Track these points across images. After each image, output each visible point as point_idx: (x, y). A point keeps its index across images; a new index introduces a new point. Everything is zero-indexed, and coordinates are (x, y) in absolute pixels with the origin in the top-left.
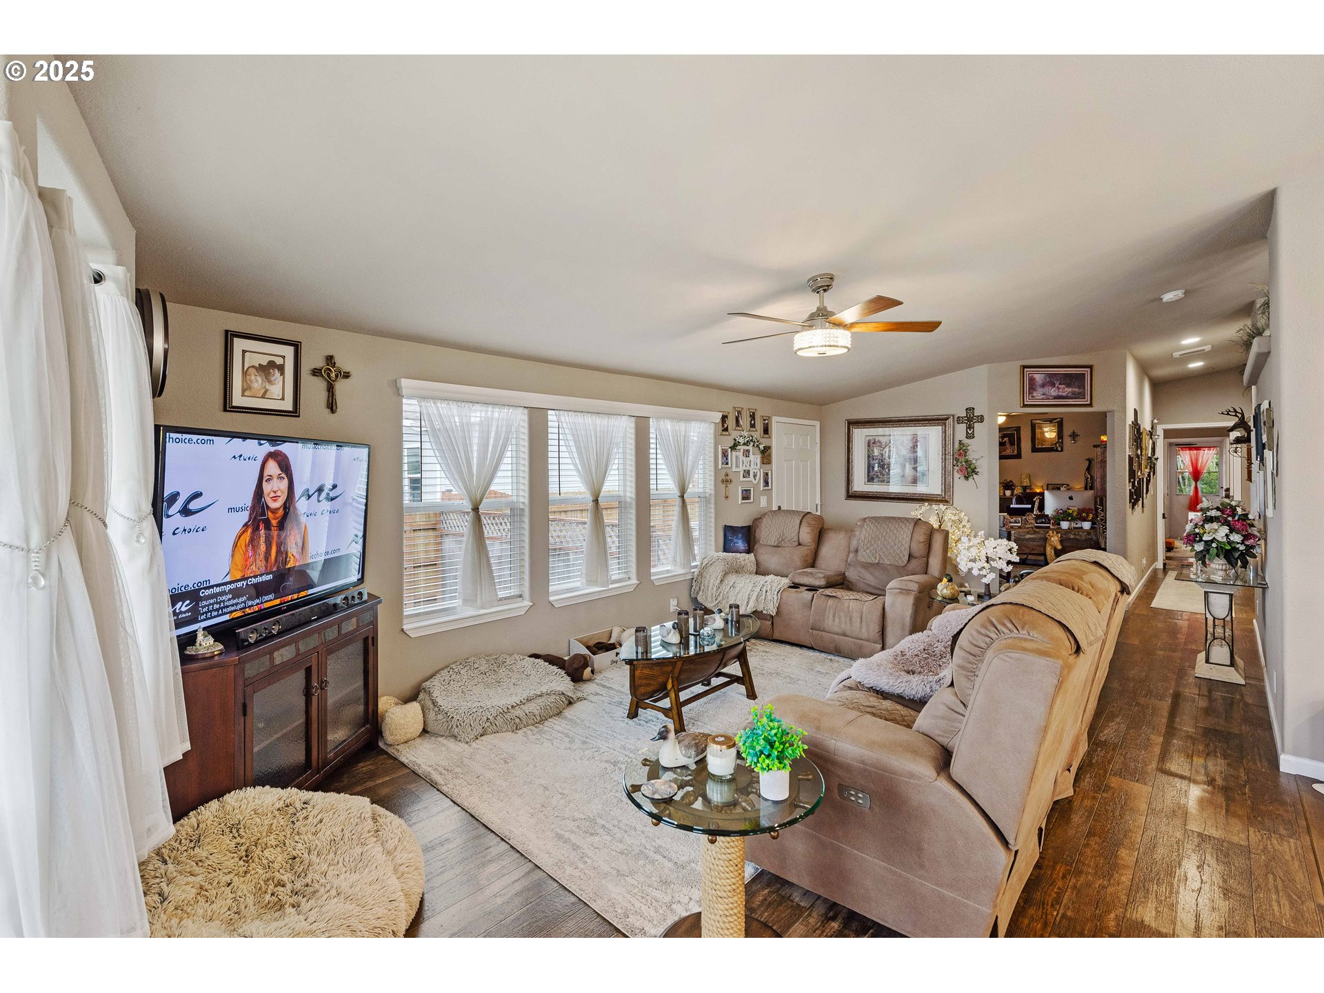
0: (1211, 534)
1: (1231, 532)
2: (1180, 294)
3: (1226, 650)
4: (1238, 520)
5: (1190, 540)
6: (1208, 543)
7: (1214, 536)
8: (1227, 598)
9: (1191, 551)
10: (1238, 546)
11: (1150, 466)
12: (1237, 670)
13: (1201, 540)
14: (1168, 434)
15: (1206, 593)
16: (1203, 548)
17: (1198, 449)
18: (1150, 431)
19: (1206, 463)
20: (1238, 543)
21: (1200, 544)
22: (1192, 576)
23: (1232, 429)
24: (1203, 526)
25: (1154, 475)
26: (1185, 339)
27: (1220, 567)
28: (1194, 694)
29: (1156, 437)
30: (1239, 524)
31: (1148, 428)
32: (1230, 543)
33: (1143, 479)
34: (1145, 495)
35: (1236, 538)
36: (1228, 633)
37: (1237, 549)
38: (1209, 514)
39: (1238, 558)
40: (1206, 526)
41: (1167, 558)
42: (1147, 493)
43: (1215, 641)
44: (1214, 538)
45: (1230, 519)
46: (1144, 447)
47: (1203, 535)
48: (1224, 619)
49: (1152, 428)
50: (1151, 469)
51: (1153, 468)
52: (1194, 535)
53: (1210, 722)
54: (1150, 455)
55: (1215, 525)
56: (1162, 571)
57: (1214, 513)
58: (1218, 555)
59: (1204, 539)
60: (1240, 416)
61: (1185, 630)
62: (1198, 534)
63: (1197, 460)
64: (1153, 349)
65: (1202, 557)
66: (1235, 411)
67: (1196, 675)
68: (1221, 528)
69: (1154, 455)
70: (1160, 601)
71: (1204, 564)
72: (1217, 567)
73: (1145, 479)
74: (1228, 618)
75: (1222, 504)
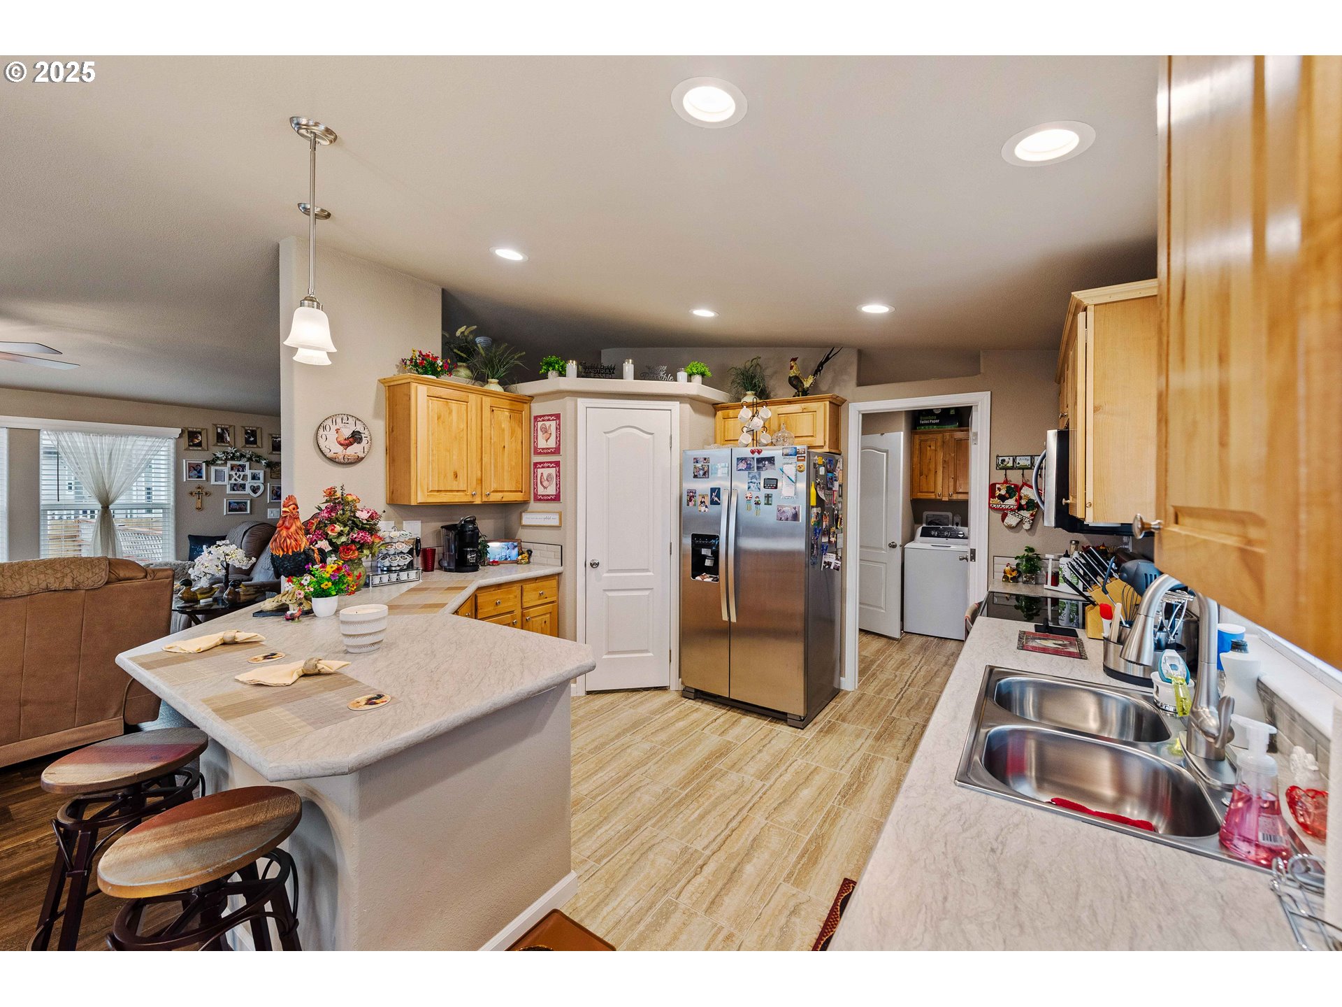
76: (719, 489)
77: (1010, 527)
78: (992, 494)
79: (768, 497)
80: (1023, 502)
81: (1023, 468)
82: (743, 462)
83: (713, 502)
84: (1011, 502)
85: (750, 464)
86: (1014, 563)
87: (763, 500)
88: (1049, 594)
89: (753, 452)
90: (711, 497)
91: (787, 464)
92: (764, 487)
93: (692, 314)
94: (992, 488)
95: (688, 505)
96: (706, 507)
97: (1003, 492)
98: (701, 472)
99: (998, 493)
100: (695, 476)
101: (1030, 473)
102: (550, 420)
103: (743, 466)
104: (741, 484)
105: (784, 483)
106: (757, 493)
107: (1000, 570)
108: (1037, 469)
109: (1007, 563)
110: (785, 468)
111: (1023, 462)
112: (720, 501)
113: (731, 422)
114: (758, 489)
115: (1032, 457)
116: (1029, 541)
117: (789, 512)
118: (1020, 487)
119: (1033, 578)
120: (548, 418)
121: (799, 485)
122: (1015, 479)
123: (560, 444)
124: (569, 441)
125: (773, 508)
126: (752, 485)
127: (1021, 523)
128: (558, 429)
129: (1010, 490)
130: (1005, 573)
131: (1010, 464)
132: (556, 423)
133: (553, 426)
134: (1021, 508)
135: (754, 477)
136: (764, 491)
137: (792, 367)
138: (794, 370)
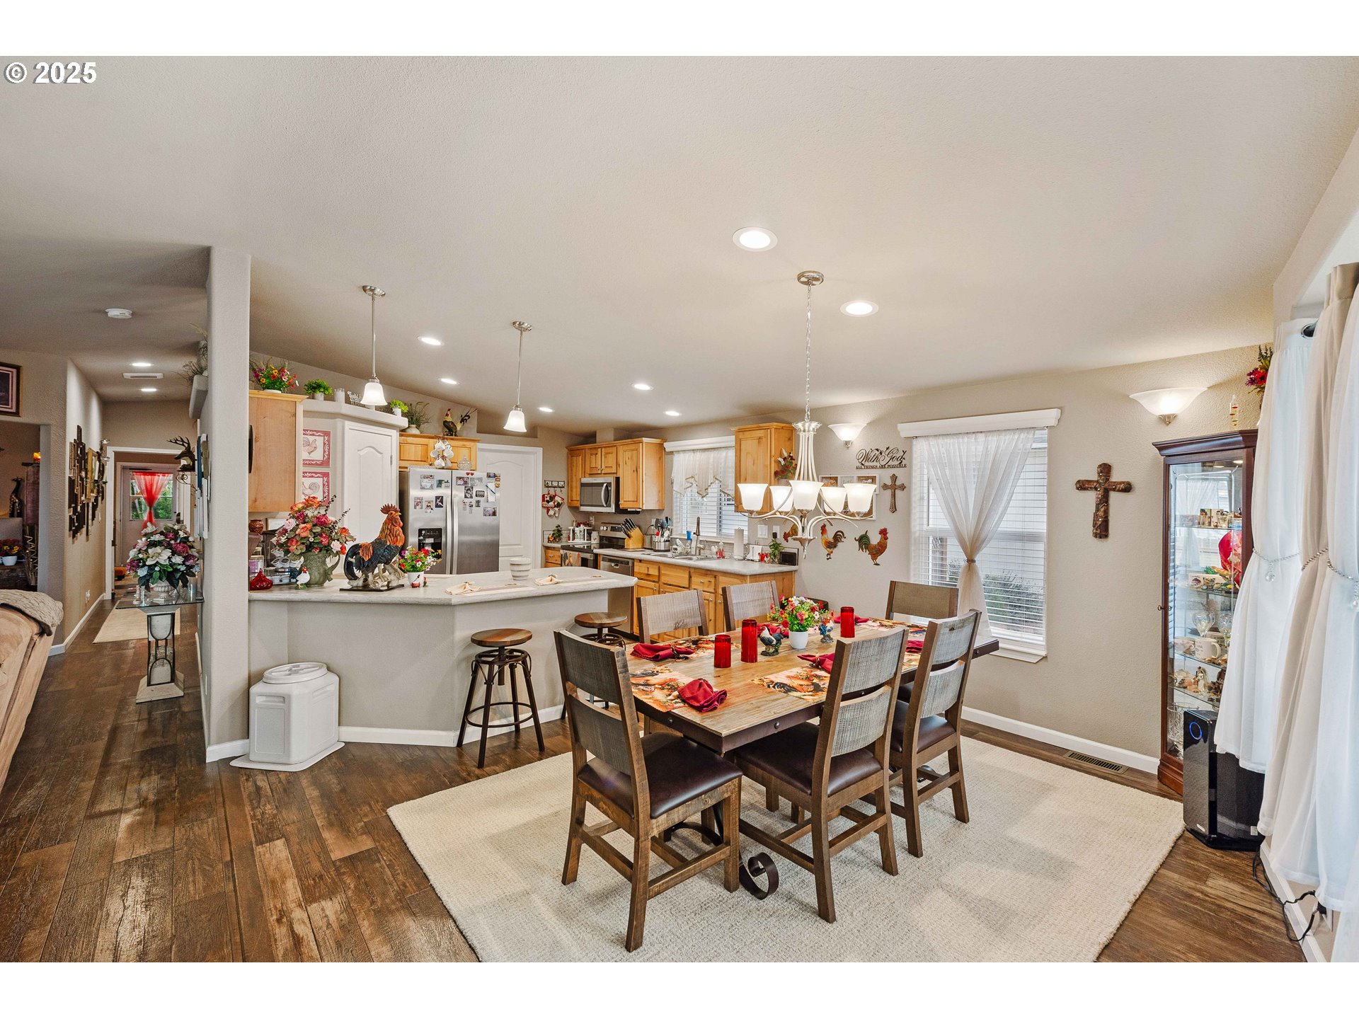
0: (154, 558)
1: (173, 555)
2: (127, 314)
3: (167, 668)
4: (180, 543)
5: (133, 566)
6: (151, 567)
7: (157, 559)
8: (169, 618)
9: (135, 577)
10: (179, 567)
11: (98, 490)
12: (177, 685)
13: (144, 565)
14: (119, 457)
15: (149, 617)
16: (146, 573)
17: (153, 474)
18: (97, 452)
19: (160, 489)
20: (179, 564)
21: (143, 569)
22: (135, 603)
23: (179, 457)
24: (146, 551)
25: (102, 499)
26: (136, 361)
27: (163, 589)
28: (134, 721)
29: (106, 459)
30: (181, 547)
31: (96, 448)
32: (172, 565)
33: (88, 504)
34: (90, 522)
35: (178, 559)
36: (170, 650)
37: (177, 570)
38: (152, 538)
39: (179, 578)
40: (150, 551)
41: (117, 587)
42: (93, 519)
43: (157, 662)
44: (157, 562)
45: (172, 542)
46: (89, 468)
47: (146, 560)
48: (166, 639)
49: (101, 449)
50: (98, 493)
51: (101, 492)
52: (137, 560)
53: (149, 743)
54: (96, 478)
55: (158, 549)
56: (110, 602)
57: (157, 538)
58: (160, 578)
59: (147, 563)
60: (186, 445)
61: (129, 659)
62: (141, 559)
63: (152, 485)
64: (101, 364)
65: (146, 582)
66: (182, 441)
67: (137, 701)
68: (163, 552)
69: (102, 478)
70: (106, 634)
71: (148, 588)
72: (160, 589)
73: (91, 505)
74: (170, 637)
75: (166, 529)
77: (550, 516)
78: (543, 500)
79: (478, 502)
80: (556, 504)
81: (555, 487)
82: (462, 479)
84: (551, 503)
85: (466, 482)
86: (552, 532)
87: (474, 503)
88: (571, 544)
89: (468, 474)
91: (490, 482)
92: (476, 496)
93: (441, 382)
94: (543, 496)
95: (415, 508)
96: (432, 509)
97: (548, 499)
98: (429, 485)
99: (546, 499)
100: (422, 488)
101: (558, 489)
102: (313, 435)
103: (461, 482)
104: (459, 493)
105: (489, 494)
106: (470, 500)
107: (546, 537)
108: (561, 487)
109: (549, 534)
110: (489, 485)
111: (555, 484)
112: (444, 505)
113: (407, 446)
114: (471, 497)
115: (558, 482)
116: (558, 522)
117: (491, 511)
118: (554, 496)
119: (560, 539)
120: (311, 433)
121: (497, 494)
122: (552, 493)
123: (329, 458)
124: (339, 456)
125: (480, 510)
126: (467, 495)
127: (555, 513)
128: (327, 444)
129: (550, 497)
130: (549, 538)
131: (550, 485)
132: (324, 439)
133: (320, 441)
134: (555, 507)
135: (468, 490)
136: (475, 499)
137: (447, 415)
138: (449, 417)
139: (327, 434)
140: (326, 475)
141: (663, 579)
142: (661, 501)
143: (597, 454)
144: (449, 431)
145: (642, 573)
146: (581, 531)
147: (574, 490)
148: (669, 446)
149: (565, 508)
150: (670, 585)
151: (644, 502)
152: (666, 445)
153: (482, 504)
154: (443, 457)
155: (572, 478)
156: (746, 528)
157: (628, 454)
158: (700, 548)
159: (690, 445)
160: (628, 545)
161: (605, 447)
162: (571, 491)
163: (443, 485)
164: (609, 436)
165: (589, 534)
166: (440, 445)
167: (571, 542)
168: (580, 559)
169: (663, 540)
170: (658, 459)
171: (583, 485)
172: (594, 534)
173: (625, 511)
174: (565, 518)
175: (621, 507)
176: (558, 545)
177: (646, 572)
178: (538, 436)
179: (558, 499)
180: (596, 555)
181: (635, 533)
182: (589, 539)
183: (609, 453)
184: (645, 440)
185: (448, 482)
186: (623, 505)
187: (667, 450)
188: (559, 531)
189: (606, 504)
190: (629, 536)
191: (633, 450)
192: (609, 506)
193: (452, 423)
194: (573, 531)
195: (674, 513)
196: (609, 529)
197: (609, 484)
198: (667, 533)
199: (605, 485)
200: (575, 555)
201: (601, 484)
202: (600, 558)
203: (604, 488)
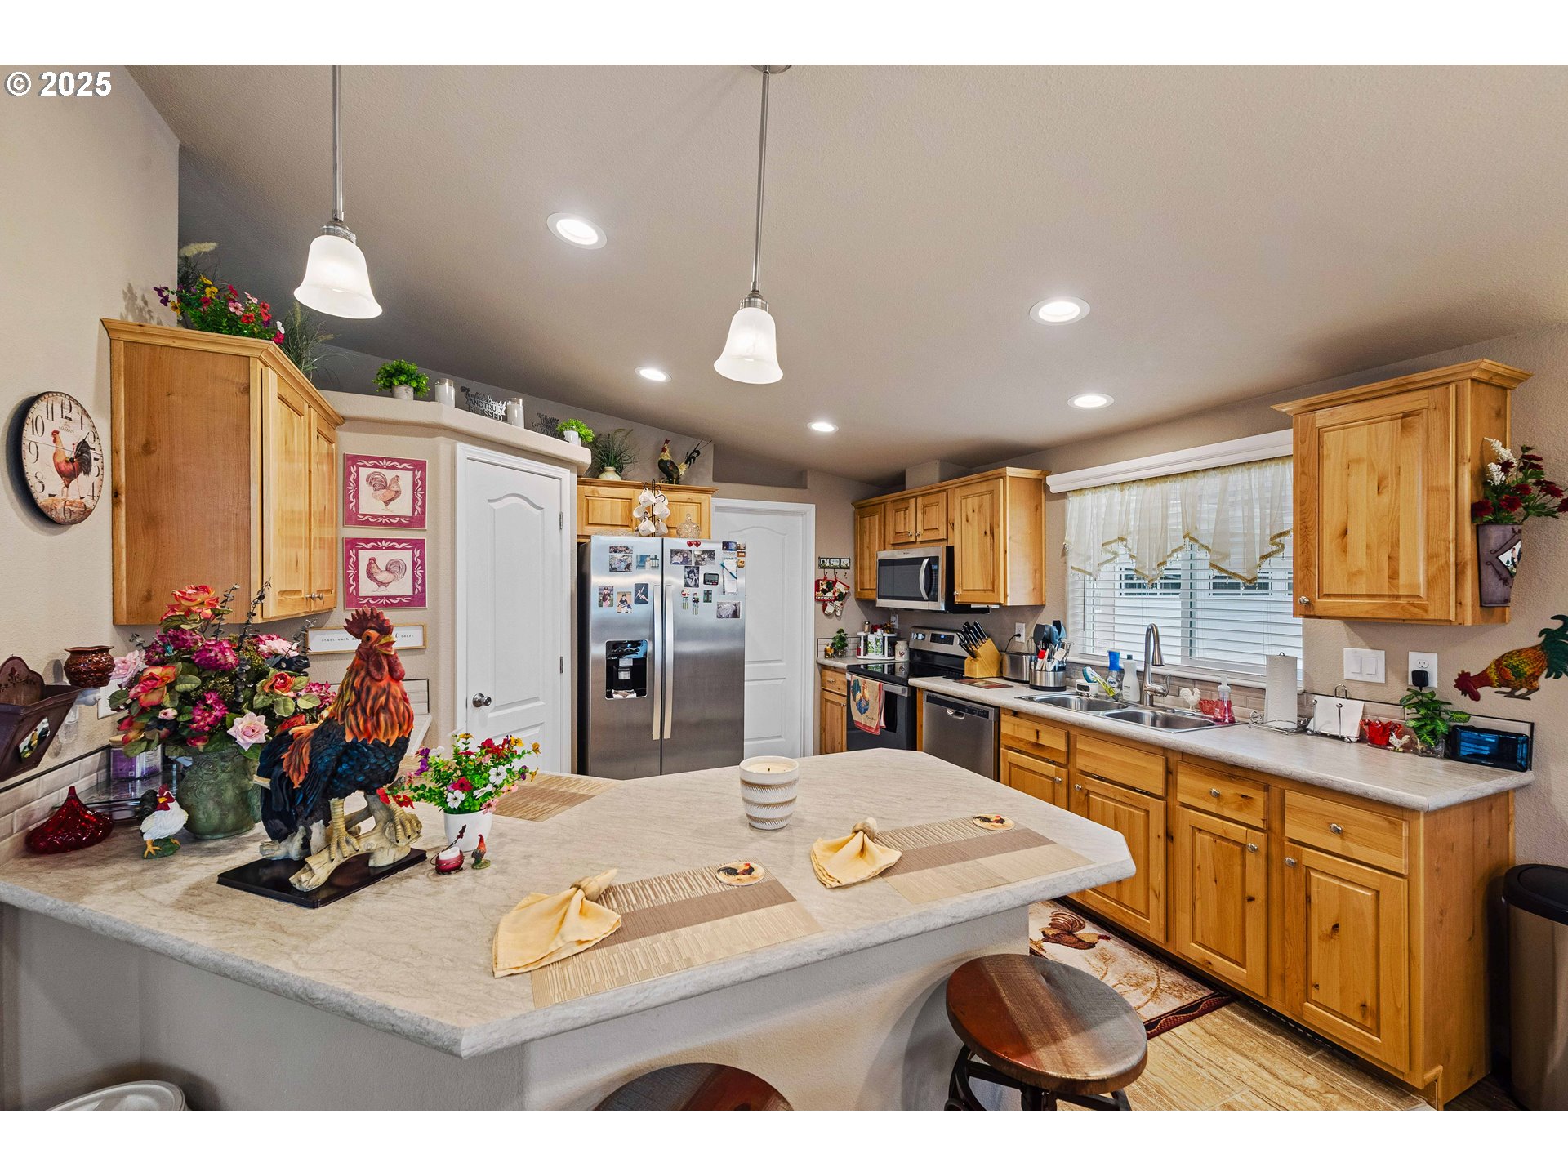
76: (647, 585)
77: (828, 615)
78: (817, 589)
79: (708, 594)
80: (837, 595)
82: (679, 554)
83: (638, 601)
84: (830, 595)
85: (688, 558)
86: (831, 641)
87: (701, 597)
88: (862, 662)
89: (690, 544)
90: (636, 595)
91: (728, 559)
92: (705, 583)
93: (637, 378)
94: (817, 582)
95: (601, 605)
96: (629, 607)
97: (825, 587)
98: (623, 565)
99: (821, 588)
100: (613, 569)
101: (840, 572)
102: (393, 467)
103: (678, 558)
104: (676, 579)
105: (726, 579)
106: (694, 590)
107: (822, 648)
108: (844, 568)
109: (827, 643)
110: (726, 563)
111: (835, 563)
112: (650, 600)
113: (598, 502)
114: (697, 585)
115: (840, 559)
116: (840, 625)
117: (729, 608)
118: (834, 583)
119: (844, 653)
120: (389, 464)
121: (741, 581)
122: (831, 577)
123: (424, 513)
124: (444, 506)
125: (713, 606)
126: (689, 581)
127: (835, 611)
128: (420, 486)
129: (828, 584)
130: (826, 651)
131: (828, 565)
132: (414, 476)
133: (406, 479)
134: (836, 599)
135: (692, 572)
136: (703, 587)
137: (664, 450)
138: (667, 453)
139: (419, 466)
140: (418, 545)
141: (1082, 762)
142: (1038, 589)
143: (906, 509)
144: (668, 474)
145: (1021, 740)
146: (877, 640)
147: (867, 572)
148: (1055, 483)
149: (851, 601)
150: (1101, 779)
151: (1008, 592)
152: (1051, 480)
153: (716, 597)
154: (653, 518)
155: (862, 554)
156: (1299, 654)
157: (972, 503)
158: (1156, 692)
159: (1102, 476)
160: (971, 671)
161: (923, 495)
162: (862, 573)
163: (648, 564)
164: (933, 473)
165: (892, 644)
166: (646, 496)
167: (861, 660)
168: (883, 694)
169: (1050, 667)
170: (1033, 509)
171: (882, 563)
172: (901, 646)
173: (965, 609)
174: (852, 619)
175: (957, 600)
176: (841, 664)
177: (1034, 739)
178: (809, 486)
179: (839, 587)
180: (914, 690)
181: (986, 648)
182: (892, 653)
183: (932, 505)
184: (1011, 471)
185: (656, 558)
186: (960, 597)
187: (1054, 490)
188: (842, 639)
189: (928, 594)
190: (974, 655)
191: (982, 494)
192: (935, 599)
193: (672, 463)
194: (866, 639)
195: (1070, 612)
196: (928, 637)
197: (934, 560)
198: (1059, 655)
199: (926, 561)
200: (875, 685)
201: (919, 561)
202: (922, 699)
203: (923, 568)
